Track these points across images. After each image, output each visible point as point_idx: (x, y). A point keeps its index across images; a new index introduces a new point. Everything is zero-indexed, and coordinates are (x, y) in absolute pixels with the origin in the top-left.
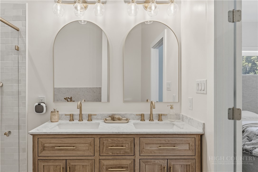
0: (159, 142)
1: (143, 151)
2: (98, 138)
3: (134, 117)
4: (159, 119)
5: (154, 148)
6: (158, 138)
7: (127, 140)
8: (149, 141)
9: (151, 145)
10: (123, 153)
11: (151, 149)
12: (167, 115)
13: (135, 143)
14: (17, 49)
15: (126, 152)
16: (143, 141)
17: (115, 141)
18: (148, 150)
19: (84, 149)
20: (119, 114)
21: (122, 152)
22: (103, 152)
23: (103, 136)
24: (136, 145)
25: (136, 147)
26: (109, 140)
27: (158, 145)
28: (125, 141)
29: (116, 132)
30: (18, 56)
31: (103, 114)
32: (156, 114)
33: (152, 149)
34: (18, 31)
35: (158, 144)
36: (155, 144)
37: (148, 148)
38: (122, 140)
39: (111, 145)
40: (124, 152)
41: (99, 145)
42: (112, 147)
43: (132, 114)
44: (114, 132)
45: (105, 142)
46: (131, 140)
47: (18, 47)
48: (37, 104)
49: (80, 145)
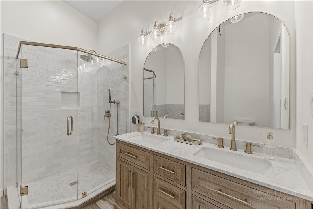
0: (218, 183)
1: (195, 185)
2: (152, 154)
3: (211, 140)
4: (246, 151)
5: (212, 188)
6: (217, 177)
7: (177, 165)
8: (203, 176)
9: (207, 183)
10: (173, 179)
11: (207, 187)
12: (260, 146)
13: (187, 172)
14: (125, 78)
15: (176, 179)
16: (196, 173)
17: (166, 162)
18: (203, 187)
19: (143, 160)
20: (193, 133)
21: (172, 177)
22: (156, 169)
23: (156, 154)
24: (187, 175)
25: (187, 177)
26: (161, 159)
27: (217, 187)
28: (176, 166)
29: (165, 153)
30: (125, 82)
31: (178, 131)
32: (243, 142)
33: (209, 188)
34: (126, 65)
35: (217, 184)
36: (213, 183)
37: (203, 184)
38: (173, 164)
39: (163, 165)
40: (175, 178)
41: (153, 161)
42: (164, 167)
43: (208, 136)
44: (164, 153)
45: (158, 159)
46: (182, 166)
47: (126, 76)
48: (133, 117)
49: (141, 156)
